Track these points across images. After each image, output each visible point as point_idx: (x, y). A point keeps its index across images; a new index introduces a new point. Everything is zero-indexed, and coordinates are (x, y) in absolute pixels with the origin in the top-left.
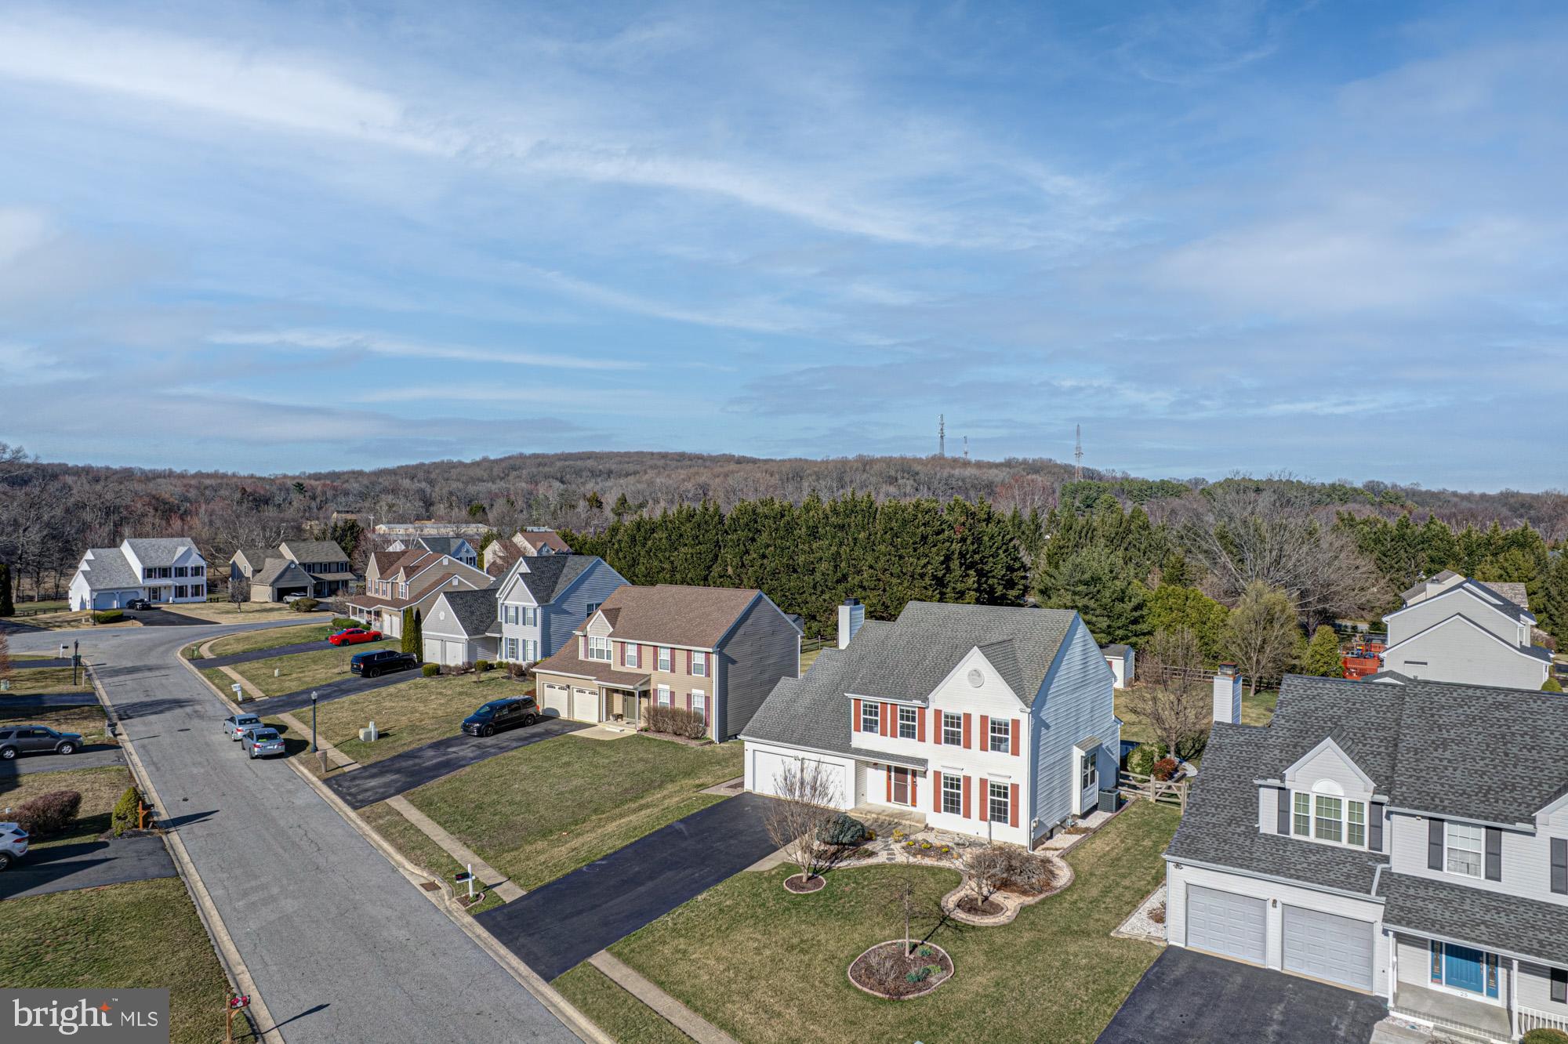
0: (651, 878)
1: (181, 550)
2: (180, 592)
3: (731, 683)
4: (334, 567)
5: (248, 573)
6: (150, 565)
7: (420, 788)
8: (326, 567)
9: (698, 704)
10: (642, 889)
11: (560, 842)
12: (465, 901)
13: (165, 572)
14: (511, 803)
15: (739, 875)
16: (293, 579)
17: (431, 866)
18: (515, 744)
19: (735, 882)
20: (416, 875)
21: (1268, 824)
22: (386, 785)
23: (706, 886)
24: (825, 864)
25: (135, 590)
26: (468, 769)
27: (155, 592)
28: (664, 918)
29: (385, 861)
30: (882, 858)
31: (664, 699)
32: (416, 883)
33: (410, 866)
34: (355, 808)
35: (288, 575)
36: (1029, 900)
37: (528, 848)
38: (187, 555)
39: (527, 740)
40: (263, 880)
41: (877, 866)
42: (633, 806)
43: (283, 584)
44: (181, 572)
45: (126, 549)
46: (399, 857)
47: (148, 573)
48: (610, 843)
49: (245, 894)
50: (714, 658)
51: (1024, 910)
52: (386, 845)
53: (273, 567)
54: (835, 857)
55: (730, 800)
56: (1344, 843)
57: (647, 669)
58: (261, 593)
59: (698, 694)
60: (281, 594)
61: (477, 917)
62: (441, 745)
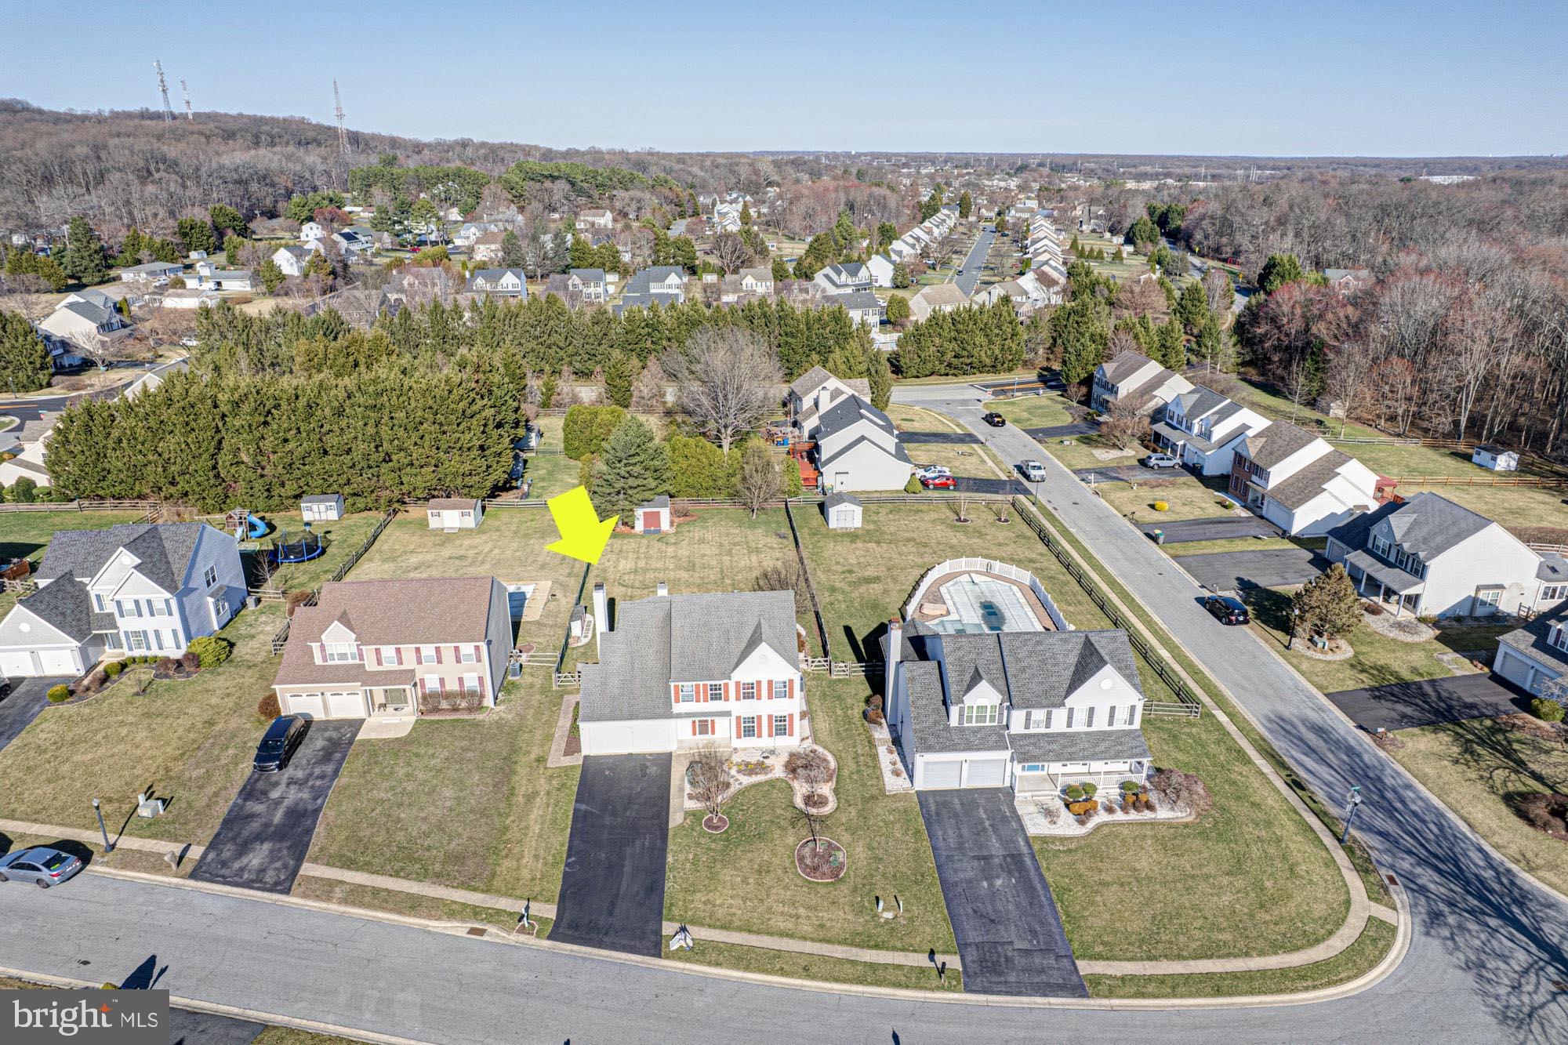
0: (621, 857)
7: (313, 848)
9: (471, 683)
10: (626, 870)
11: (516, 854)
14: (427, 834)
15: (672, 832)
17: (453, 915)
19: (675, 837)
20: (458, 928)
21: (954, 722)
22: (273, 858)
23: (663, 850)
26: (326, 812)
28: (669, 883)
31: (433, 685)
32: (460, 933)
33: (434, 922)
34: (286, 892)
36: (831, 784)
37: (502, 869)
41: (738, 792)
42: (520, 798)
46: (411, 919)
48: (554, 841)
51: (835, 792)
55: (585, 769)
56: (987, 723)
57: (410, 665)
59: (470, 676)
61: (549, 938)
62: (249, 792)
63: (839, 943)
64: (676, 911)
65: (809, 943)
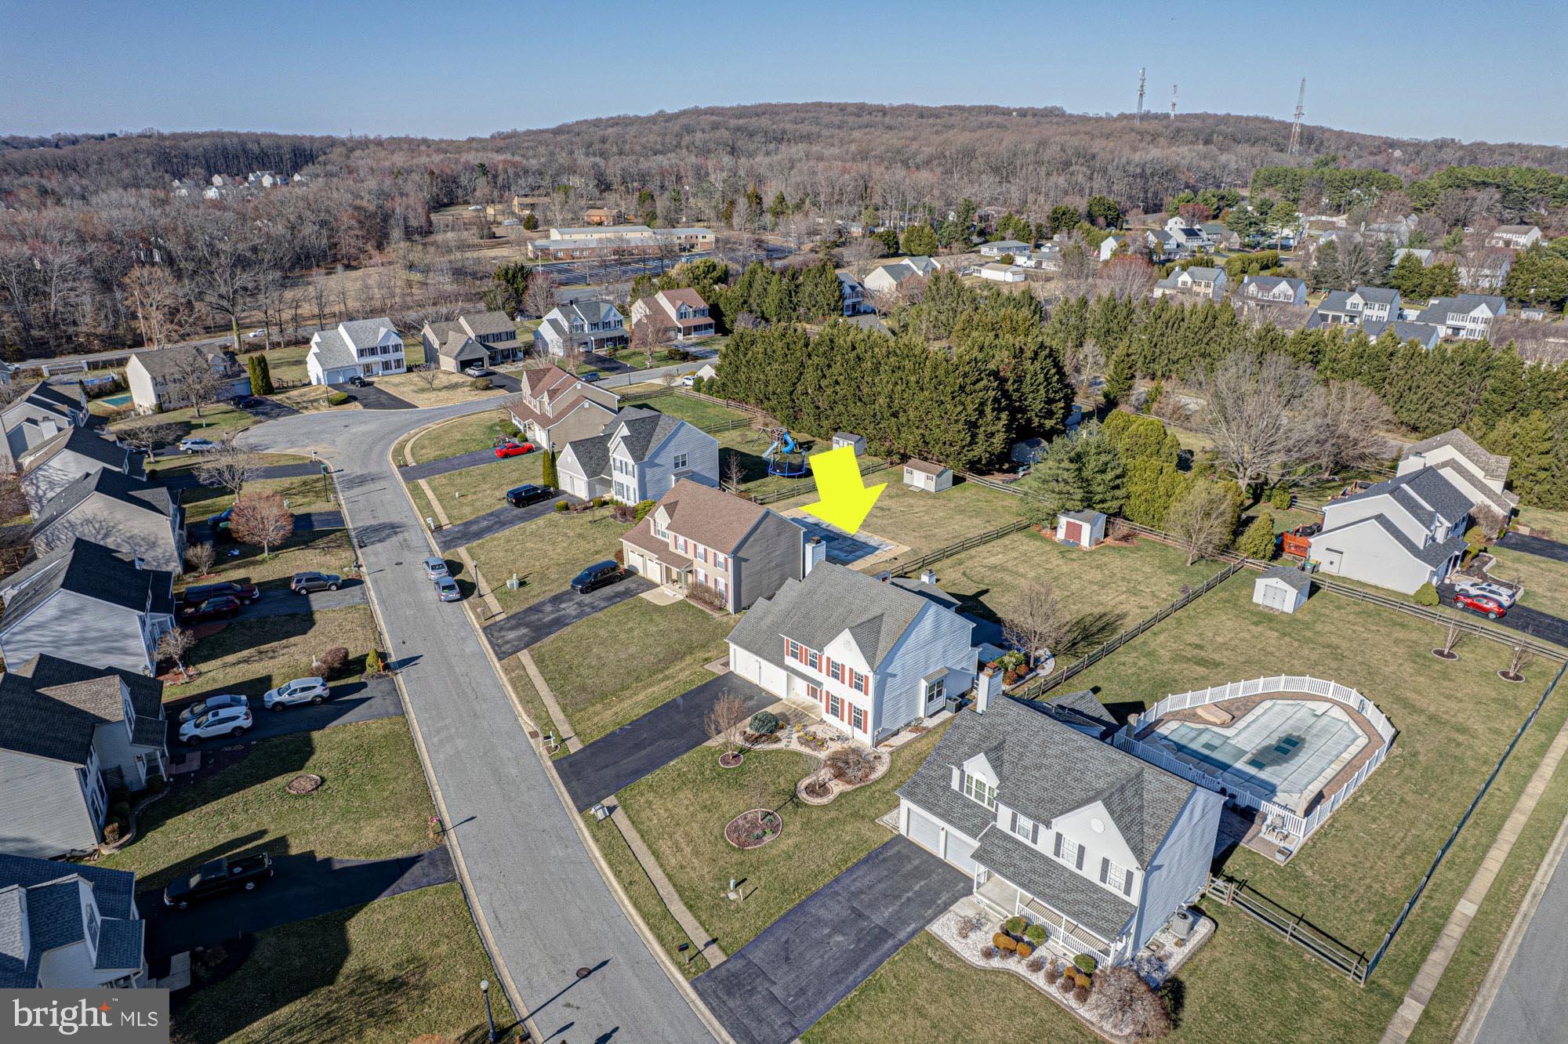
0: (651, 744)
1: (383, 331)
2: (386, 366)
3: (744, 574)
4: (504, 337)
5: (436, 345)
6: (362, 347)
7: (539, 644)
8: (498, 337)
9: (721, 587)
10: (643, 752)
11: (609, 706)
12: (549, 749)
13: (373, 351)
14: (590, 667)
15: (698, 748)
16: (472, 352)
17: (536, 718)
18: (603, 604)
19: (693, 754)
20: (528, 724)
21: (955, 785)
22: (519, 639)
23: (677, 755)
24: (748, 745)
25: (353, 368)
26: (569, 628)
27: (368, 368)
28: (649, 776)
29: (511, 710)
30: (781, 745)
31: (701, 578)
32: (526, 731)
33: (525, 716)
34: (500, 659)
35: (468, 349)
36: (849, 788)
37: (591, 709)
38: (387, 336)
39: (611, 600)
40: (447, 721)
41: (778, 751)
42: (661, 676)
43: (465, 357)
44: (385, 350)
45: (341, 329)
46: (520, 708)
47: (362, 353)
48: (636, 711)
49: (438, 733)
50: (730, 561)
51: (842, 795)
52: (514, 696)
53: (456, 341)
54: (756, 740)
55: (719, 678)
56: (985, 805)
57: (690, 556)
58: (448, 363)
59: (722, 581)
60: (464, 365)
61: (554, 762)
62: (556, 600)
63: (675, 886)
64: (627, 795)
65: (660, 871)
